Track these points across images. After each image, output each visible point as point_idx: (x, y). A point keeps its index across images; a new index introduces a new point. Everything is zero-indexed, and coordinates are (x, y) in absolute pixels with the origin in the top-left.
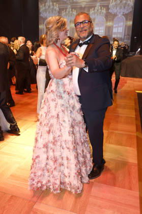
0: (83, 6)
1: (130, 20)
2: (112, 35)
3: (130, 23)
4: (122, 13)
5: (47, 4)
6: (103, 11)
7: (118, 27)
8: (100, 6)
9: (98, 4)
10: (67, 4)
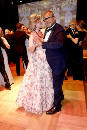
0: (45, 8)
1: (75, 14)
2: (64, 24)
3: (75, 16)
4: (69, 11)
5: (23, 8)
6: (58, 10)
7: (67, 19)
8: (56, 7)
9: (54, 6)
10: (35, 7)
